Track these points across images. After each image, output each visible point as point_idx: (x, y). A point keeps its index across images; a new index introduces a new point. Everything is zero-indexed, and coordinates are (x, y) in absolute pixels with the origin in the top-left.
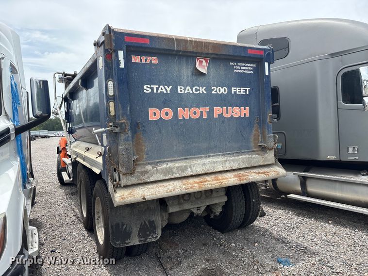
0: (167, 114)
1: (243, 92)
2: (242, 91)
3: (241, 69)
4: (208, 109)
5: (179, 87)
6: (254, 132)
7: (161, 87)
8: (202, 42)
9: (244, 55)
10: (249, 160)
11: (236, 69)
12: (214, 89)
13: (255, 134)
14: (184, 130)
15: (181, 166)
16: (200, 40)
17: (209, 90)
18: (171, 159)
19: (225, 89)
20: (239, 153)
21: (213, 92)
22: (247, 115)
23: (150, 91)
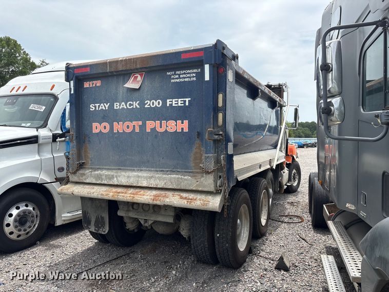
0: (105, 128)
1: (181, 104)
2: (180, 102)
3: (180, 78)
4: (140, 123)
5: (115, 104)
6: (194, 150)
7: (102, 104)
8: (131, 59)
9: (176, 62)
10: (178, 181)
11: (173, 79)
12: (147, 102)
13: (196, 153)
14: (119, 143)
15: (109, 175)
16: (129, 58)
17: (142, 104)
18: (108, 167)
19: (159, 102)
20: (174, 171)
21: (146, 106)
22: (186, 130)
23: (94, 108)
